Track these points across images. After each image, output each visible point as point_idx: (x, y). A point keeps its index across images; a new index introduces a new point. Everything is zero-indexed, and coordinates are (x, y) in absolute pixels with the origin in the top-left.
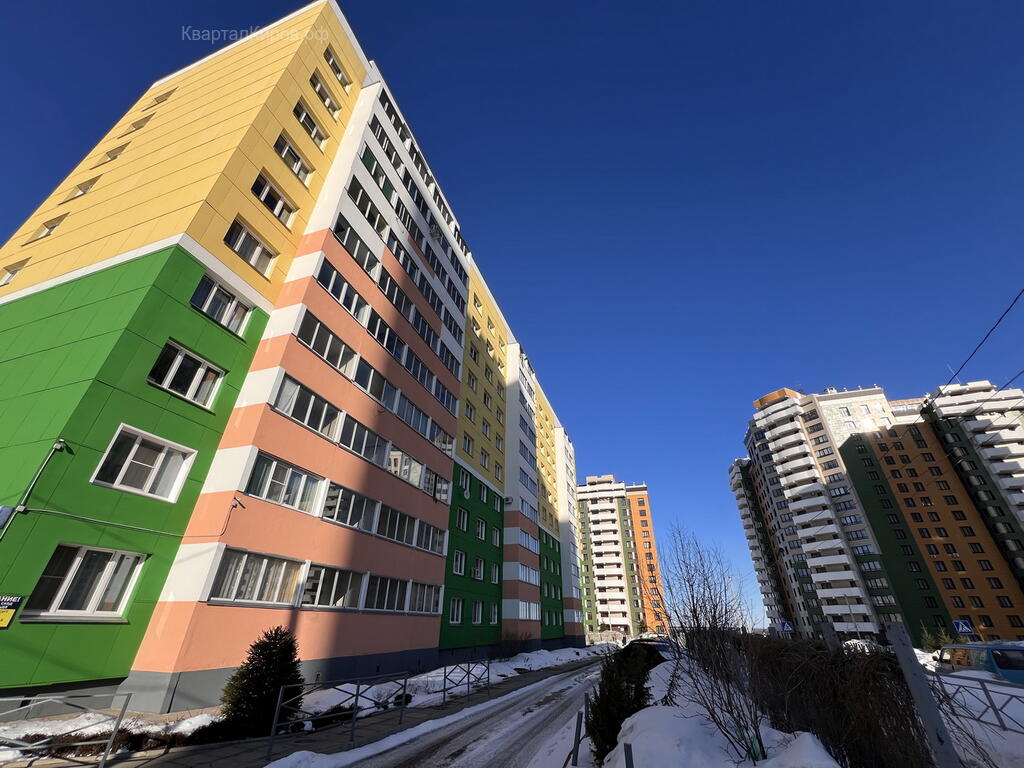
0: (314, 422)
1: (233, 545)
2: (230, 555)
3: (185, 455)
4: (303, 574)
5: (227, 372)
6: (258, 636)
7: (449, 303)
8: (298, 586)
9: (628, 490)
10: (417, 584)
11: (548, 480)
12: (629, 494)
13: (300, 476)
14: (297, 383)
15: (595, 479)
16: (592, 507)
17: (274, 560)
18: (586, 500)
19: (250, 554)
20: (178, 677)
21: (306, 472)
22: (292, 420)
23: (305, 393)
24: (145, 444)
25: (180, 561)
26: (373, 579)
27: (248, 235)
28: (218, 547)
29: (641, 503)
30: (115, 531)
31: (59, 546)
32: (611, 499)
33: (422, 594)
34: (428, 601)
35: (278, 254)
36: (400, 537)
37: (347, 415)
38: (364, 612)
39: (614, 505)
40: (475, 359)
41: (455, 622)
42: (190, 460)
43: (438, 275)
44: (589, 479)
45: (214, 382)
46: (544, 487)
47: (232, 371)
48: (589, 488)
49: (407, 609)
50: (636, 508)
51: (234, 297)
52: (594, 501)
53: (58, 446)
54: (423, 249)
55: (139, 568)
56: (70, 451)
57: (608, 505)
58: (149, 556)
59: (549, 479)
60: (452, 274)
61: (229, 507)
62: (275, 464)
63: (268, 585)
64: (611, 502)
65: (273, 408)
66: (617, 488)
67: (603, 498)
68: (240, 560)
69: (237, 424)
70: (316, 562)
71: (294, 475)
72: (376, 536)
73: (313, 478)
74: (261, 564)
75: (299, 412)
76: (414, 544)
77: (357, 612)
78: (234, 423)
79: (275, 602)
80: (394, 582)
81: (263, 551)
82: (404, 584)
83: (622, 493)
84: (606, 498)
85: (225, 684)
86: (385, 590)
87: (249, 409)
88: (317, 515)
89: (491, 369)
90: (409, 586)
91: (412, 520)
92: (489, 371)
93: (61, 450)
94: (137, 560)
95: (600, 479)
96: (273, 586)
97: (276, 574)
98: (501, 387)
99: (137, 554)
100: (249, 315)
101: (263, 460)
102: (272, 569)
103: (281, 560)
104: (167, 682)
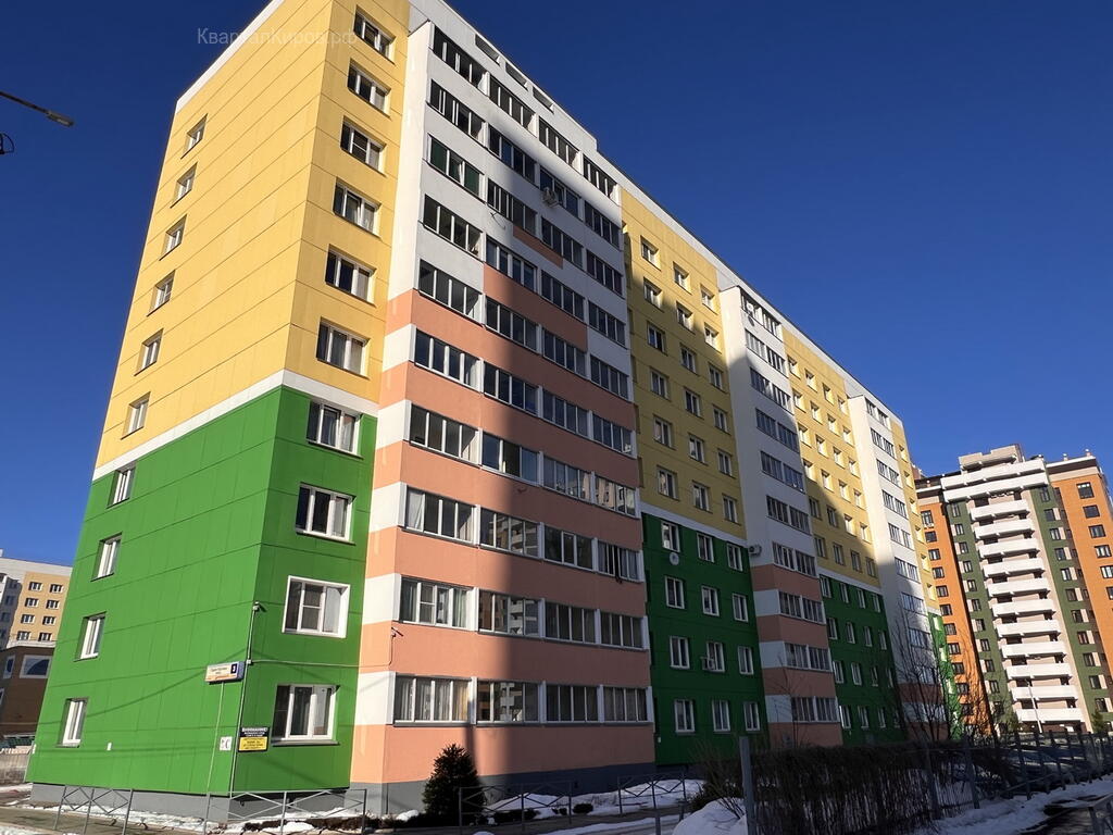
0: (448, 530)
1: (401, 672)
2: (402, 681)
3: (341, 590)
4: (471, 692)
5: (354, 497)
6: (439, 753)
7: (594, 292)
8: (469, 703)
9: (1051, 471)
10: (611, 689)
11: (840, 498)
12: (1054, 477)
13: (446, 591)
14: (420, 492)
15: (978, 458)
16: (977, 512)
17: (442, 681)
18: (964, 500)
19: (418, 678)
20: (386, 786)
21: (451, 586)
22: (426, 535)
23: (432, 500)
24: (309, 588)
25: (361, 690)
26: (551, 689)
27: (336, 333)
28: (390, 677)
29: (1086, 492)
30: (310, 669)
31: (279, 687)
32: (1017, 493)
33: (620, 699)
34: (631, 708)
35: (368, 340)
36: (577, 636)
37: (482, 509)
38: (547, 725)
39: (1025, 503)
40: (660, 348)
41: (686, 730)
42: (346, 594)
43: (569, 259)
44: (965, 460)
45: (345, 509)
46: (831, 510)
47: (358, 496)
48: (966, 477)
49: (601, 719)
50: (1074, 505)
51: (340, 411)
52: (981, 500)
53: (255, 608)
54: (539, 233)
55: (333, 697)
56: (264, 610)
57: (1011, 505)
58: (338, 687)
59: (845, 493)
60: (592, 241)
61: (390, 637)
62: (419, 585)
63: (441, 704)
64: (1018, 497)
65: (404, 529)
66: (1030, 470)
67: (999, 493)
68: (411, 685)
69: (376, 551)
70: (482, 678)
71: (440, 591)
72: (545, 640)
73: (460, 591)
74: (430, 685)
75: (430, 524)
76: (598, 640)
77: (539, 725)
78: (373, 549)
79: (450, 721)
80: (579, 690)
81: (429, 675)
82: (593, 690)
83: (1041, 478)
84: (1006, 492)
85: (423, 790)
86: (568, 700)
87: (382, 532)
88: (472, 629)
89: (694, 349)
90: (600, 692)
91: (590, 612)
92: (687, 354)
93: (258, 610)
94: (330, 691)
95: (988, 458)
96: (446, 707)
97: (446, 694)
98: (717, 370)
99: (329, 686)
100: (357, 424)
101: (408, 584)
102: (441, 690)
103: (448, 680)
104: (380, 791)
